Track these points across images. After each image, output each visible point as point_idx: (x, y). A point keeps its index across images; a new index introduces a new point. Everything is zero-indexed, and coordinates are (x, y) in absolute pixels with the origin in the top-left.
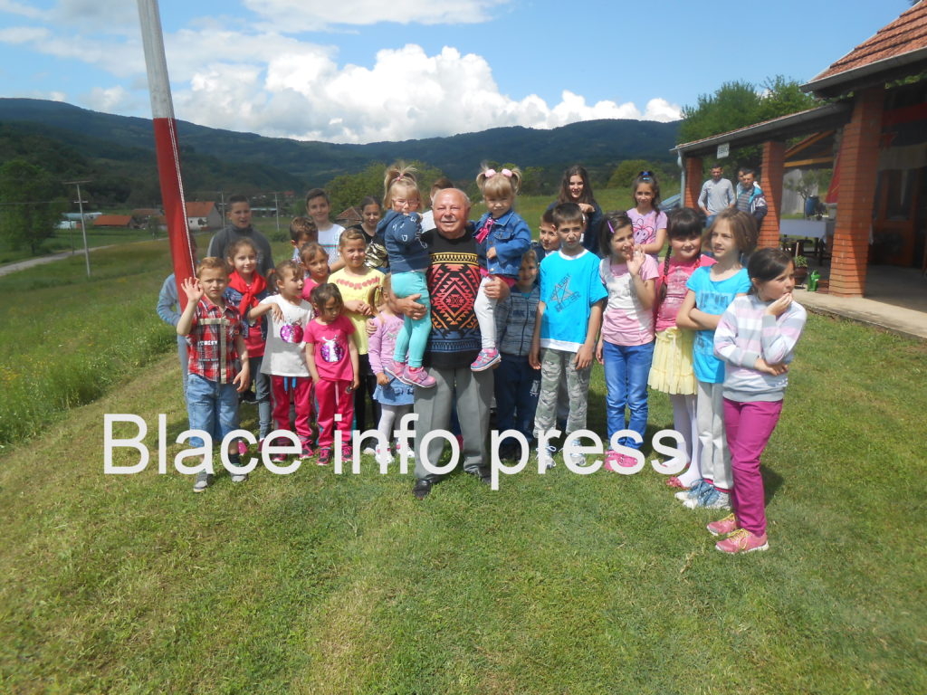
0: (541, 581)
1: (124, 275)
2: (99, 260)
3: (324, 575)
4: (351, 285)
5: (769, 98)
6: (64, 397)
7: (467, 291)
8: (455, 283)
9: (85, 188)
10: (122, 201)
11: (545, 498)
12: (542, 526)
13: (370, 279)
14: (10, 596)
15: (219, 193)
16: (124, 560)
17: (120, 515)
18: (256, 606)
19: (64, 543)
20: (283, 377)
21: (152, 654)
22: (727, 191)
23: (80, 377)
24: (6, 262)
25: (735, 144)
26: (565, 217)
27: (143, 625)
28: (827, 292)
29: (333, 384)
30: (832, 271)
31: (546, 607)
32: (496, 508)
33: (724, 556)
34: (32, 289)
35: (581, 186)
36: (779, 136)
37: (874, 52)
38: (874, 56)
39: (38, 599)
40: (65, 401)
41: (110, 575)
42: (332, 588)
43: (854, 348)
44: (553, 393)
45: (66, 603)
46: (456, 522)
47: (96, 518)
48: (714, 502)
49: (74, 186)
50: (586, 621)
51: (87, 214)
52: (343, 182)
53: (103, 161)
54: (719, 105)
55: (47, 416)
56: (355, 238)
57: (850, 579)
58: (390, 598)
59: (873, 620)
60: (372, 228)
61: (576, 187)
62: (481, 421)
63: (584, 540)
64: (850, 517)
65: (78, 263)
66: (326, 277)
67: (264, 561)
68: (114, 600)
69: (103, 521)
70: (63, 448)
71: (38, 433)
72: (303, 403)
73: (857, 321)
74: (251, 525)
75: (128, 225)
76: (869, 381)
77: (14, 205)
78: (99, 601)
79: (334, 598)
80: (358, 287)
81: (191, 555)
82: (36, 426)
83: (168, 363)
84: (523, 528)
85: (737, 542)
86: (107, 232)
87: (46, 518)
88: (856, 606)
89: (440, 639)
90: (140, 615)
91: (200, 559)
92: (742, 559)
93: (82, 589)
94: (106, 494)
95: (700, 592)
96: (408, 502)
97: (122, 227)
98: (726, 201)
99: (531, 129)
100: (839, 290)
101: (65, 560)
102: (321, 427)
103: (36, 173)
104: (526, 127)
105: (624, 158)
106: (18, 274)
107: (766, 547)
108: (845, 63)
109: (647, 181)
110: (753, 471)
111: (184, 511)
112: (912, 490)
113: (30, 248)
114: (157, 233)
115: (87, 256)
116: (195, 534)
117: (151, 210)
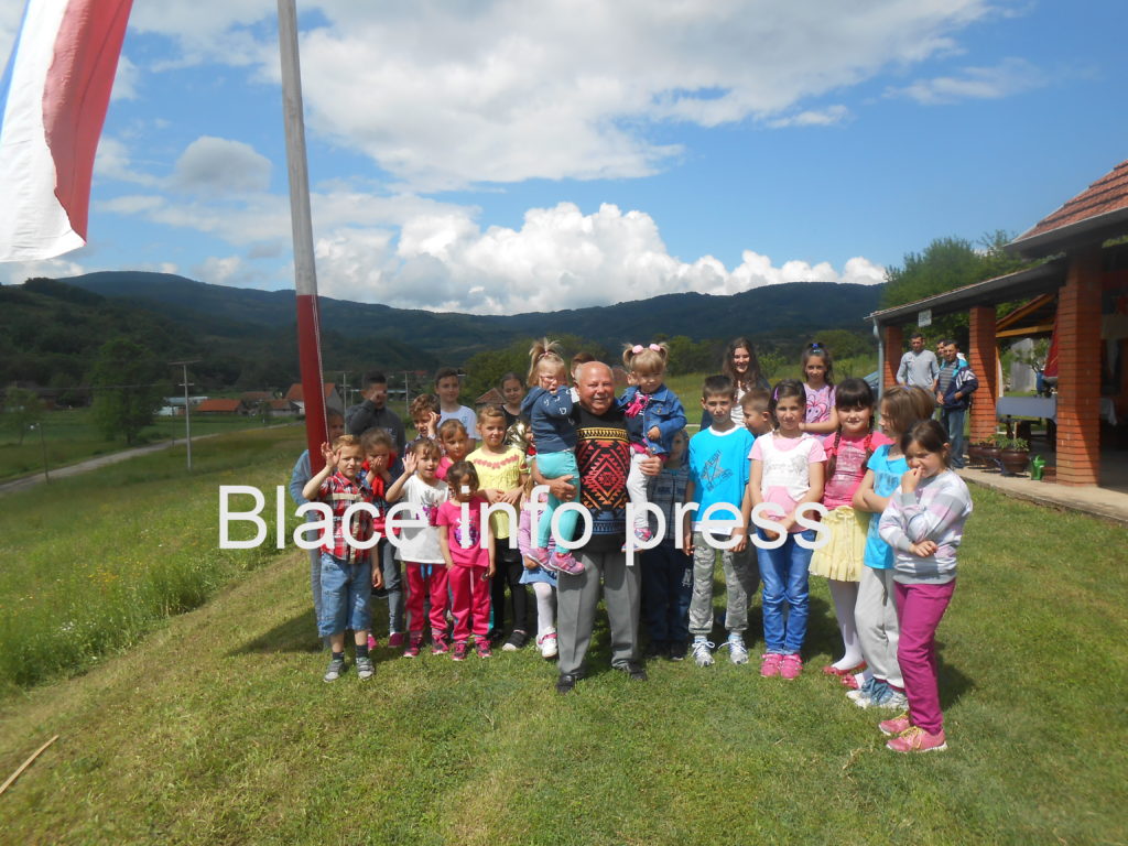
0: (690, 774)
1: (229, 468)
2: (202, 451)
3: (459, 766)
4: (489, 465)
5: (989, 256)
6: (164, 603)
7: (619, 468)
8: (606, 460)
9: (192, 369)
10: (230, 383)
11: (700, 695)
12: (695, 722)
13: (509, 457)
14: (137, 780)
15: (340, 372)
16: (251, 749)
17: (244, 707)
18: (388, 793)
19: (187, 733)
20: (420, 564)
21: (282, 835)
22: (931, 364)
23: (182, 580)
24: (98, 453)
25: (939, 311)
26: (713, 389)
27: (272, 809)
28: (1055, 481)
29: (468, 570)
30: (1058, 456)
31: (694, 799)
32: (645, 703)
33: (894, 755)
34: (126, 484)
35: (747, 359)
36: (986, 302)
37: (1084, 209)
38: (1084, 213)
39: (165, 781)
40: (164, 609)
41: (236, 761)
42: (467, 777)
43: (1077, 544)
44: (707, 583)
45: (194, 786)
46: (602, 717)
47: (219, 708)
48: (888, 700)
49: (181, 367)
50: (737, 811)
51: (191, 399)
52: (485, 360)
53: (211, 338)
54: (930, 264)
55: (145, 624)
56: (495, 415)
57: (1034, 780)
58: (528, 786)
59: (1055, 820)
60: (515, 406)
61: (741, 360)
62: (632, 609)
63: (741, 737)
64: (1045, 720)
65: (177, 453)
66: (464, 456)
67: (396, 753)
68: (242, 785)
69: (226, 712)
71: (135, 644)
72: (438, 593)
73: (1086, 513)
74: (381, 717)
75: (236, 411)
76: (1092, 580)
77: (112, 389)
78: (227, 786)
79: (469, 787)
80: (496, 466)
81: (319, 745)
82: (132, 635)
84: (674, 723)
85: (909, 741)
86: (214, 418)
87: (166, 710)
88: (1037, 807)
89: (579, 825)
90: (269, 800)
91: (329, 749)
92: (914, 758)
93: (209, 773)
94: (228, 686)
95: (863, 788)
96: (550, 696)
97: (229, 412)
98: (930, 376)
99: (707, 295)
100: (1068, 478)
101: (189, 748)
102: (457, 619)
103: (139, 353)
104: (702, 293)
105: (820, 328)
106: (111, 467)
107: (944, 747)
108: (1053, 221)
109: (817, 354)
110: (918, 661)
111: (310, 703)
112: (1121, 693)
113: (126, 438)
114: (269, 420)
115: (189, 446)
116: (323, 726)
117: (263, 393)
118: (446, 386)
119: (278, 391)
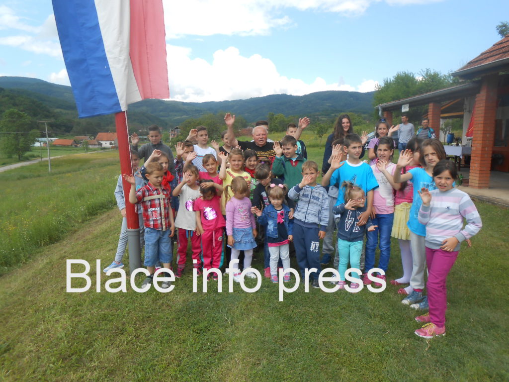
1: (69, 172)
2: (56, 164)
3: (215, 349)
5: (423, 80)
6: (40, 240)
9: (49, 124)
10: (69, 132)
12: (338, 320)
14: (31, 361)
16: (96, 339)
17: (90, 311)
18: (178, 369)
19: (59, 328)
20: (185, 230)
22: (411, 130)
23: (49, 229)
24: (4, 164)
25: (412, 104)
26: (353, 140)
28: (468, 186)
30: (470, 174)
34: (19, 179)
35: (349, 124)
36: (438, 100)
37: (494, 56)
38: (494, 58)
39: (48, 363)
40: (41, 243)
41: (89, 348)
42: (221, 357)
43: (491, 218)
45: (66, 366)
46: (287, 318)
47: (76, 313)
49: (44, 124)
51: (49, 139)
53: (58, 110)
54: (395, 84)
55: (31, 251)
56: (237, 154)
58: (258, 364)
61: (345, 124)
65: (44, 165)
67: (179, 341)
68: (93, 364)
69: (80, 315)
70: (48, 270)
71: (26, 260)
73: (489, 202)
74: (167, 318)
75: (71, 145)
76: (504, 237)
77: (10, 134)
78: (84, 365)
79: (224, 364)
81: (135, 336)
82: (24, 256)
83: (98, 221)
86: (61, 148)
87: (46, 313)
90: (110, 374)
91: (140, 339)
93: (73, 356)
97: (68, 146)
98: (410, 135)
99: (291, 95)
100: (475, 184)
101: (61, 339)
103: (22, 117)
104: (288, 94)
106: (11, 171)
108: (477, 61)
111: (127, 309)
113: (18, 157)
114: (88, 150)
115: (49, 161)
116: (135, 324)
117: (84, 136)
118: (202, 136)
119: (92, 136)
